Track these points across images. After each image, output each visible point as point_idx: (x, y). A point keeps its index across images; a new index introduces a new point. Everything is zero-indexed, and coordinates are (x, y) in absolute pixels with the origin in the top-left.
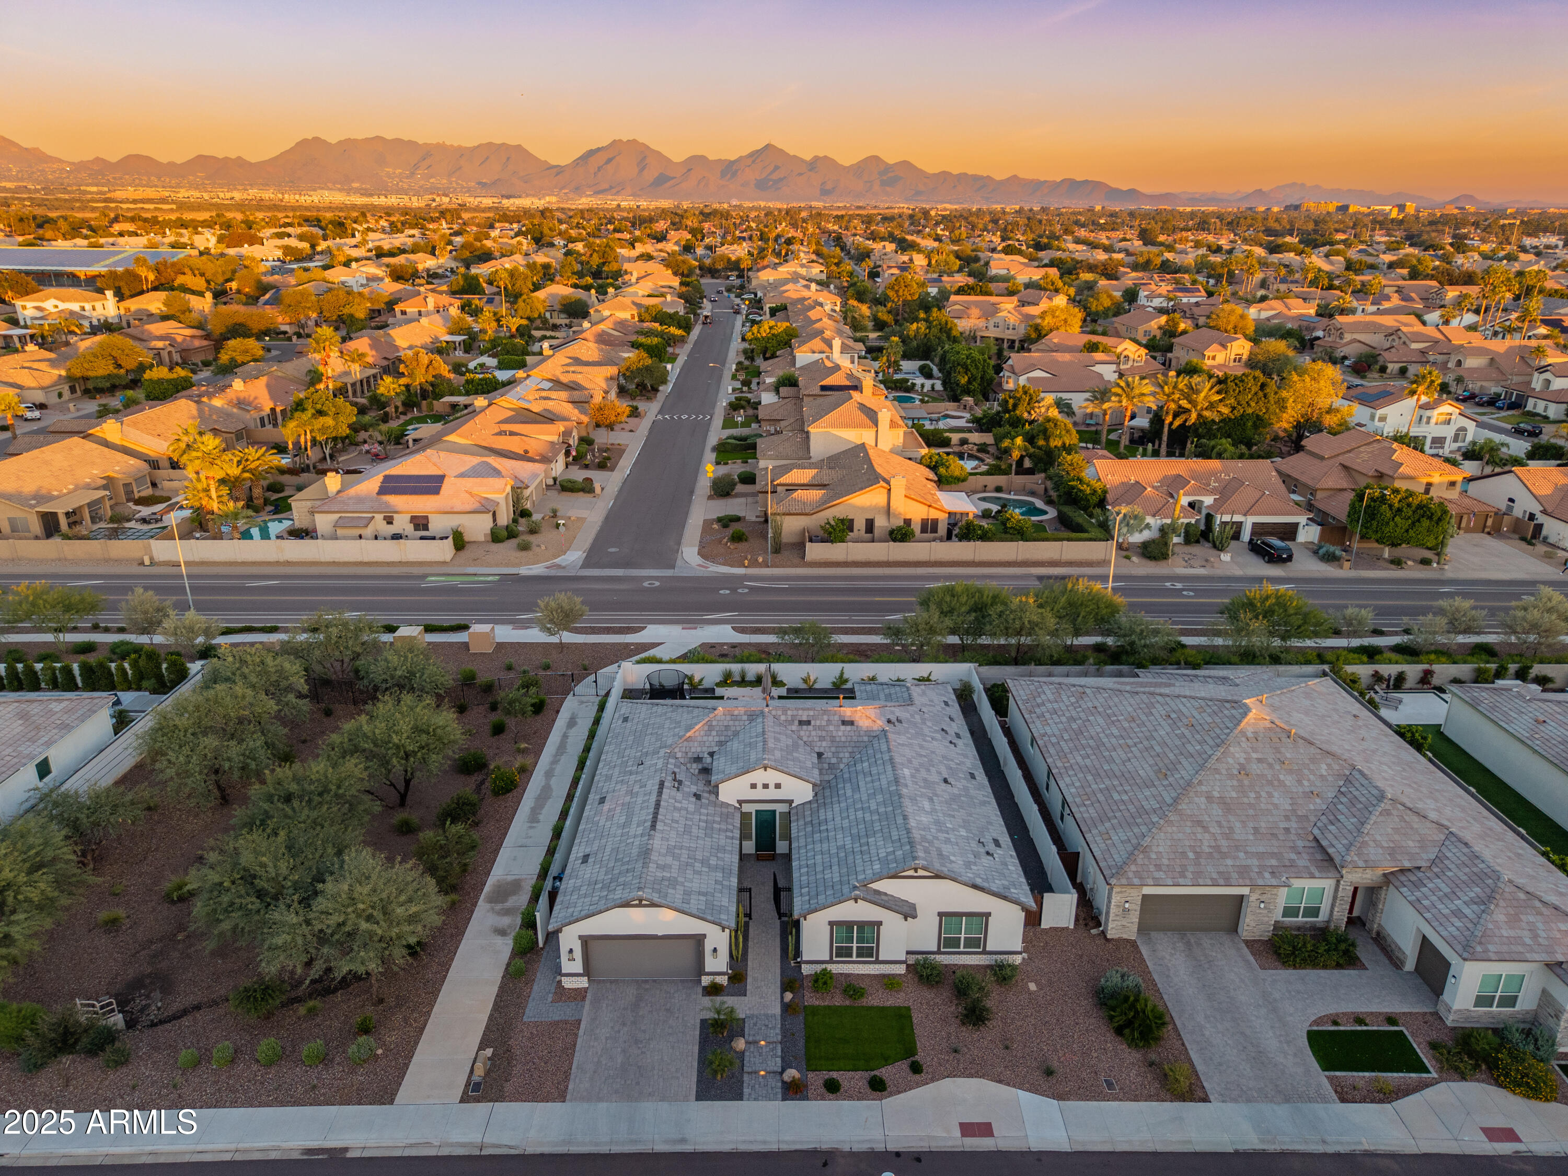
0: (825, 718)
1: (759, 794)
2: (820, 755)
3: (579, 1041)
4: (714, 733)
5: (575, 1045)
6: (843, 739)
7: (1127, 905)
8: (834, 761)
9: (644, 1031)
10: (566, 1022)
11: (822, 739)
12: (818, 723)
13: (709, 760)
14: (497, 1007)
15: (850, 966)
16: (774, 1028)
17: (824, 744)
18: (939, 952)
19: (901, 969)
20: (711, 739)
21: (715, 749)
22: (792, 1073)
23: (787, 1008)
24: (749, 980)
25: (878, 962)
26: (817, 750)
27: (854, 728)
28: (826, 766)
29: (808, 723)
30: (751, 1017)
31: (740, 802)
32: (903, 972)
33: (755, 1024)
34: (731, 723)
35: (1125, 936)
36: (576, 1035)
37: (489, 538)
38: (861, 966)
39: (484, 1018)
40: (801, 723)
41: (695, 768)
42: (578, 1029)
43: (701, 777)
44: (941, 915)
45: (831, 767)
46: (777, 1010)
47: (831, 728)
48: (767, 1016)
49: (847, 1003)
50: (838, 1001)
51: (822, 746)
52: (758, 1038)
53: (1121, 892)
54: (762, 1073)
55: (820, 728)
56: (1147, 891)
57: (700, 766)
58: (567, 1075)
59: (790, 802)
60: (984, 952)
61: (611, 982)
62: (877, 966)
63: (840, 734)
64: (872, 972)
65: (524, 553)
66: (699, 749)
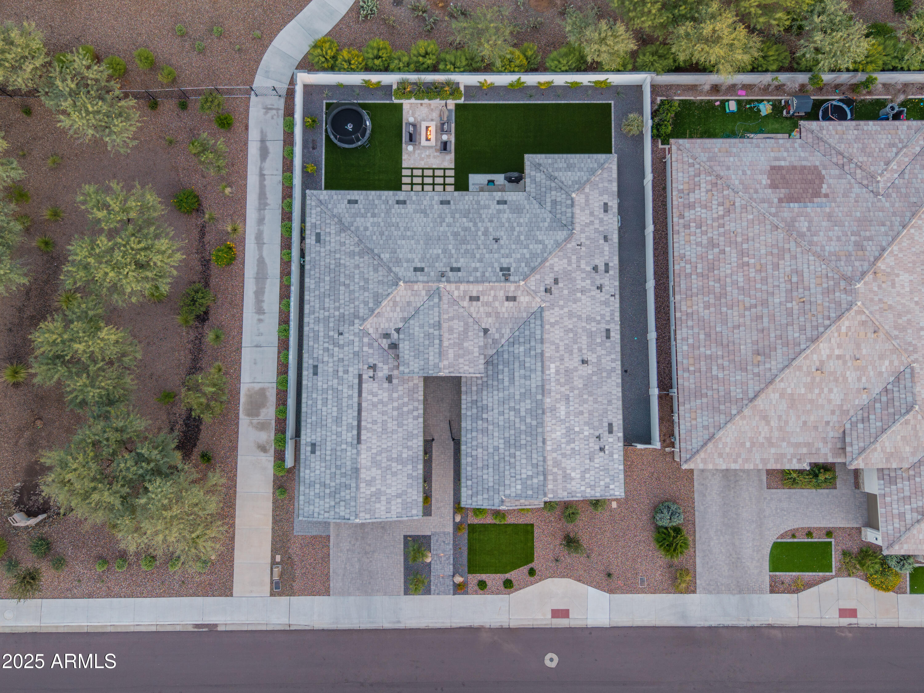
3: (331, 551)
4: (398, 309)
5: (329, 555)
9: (370, 545)
10: (321, 537)
13: (395, 335)
14: (275, 521)
16: (448, 544)
17: (490, 320)
20: (396, 315)
21: (400, 325)
22: (459, 579)
23: (457, 527)
24: (433, 499)
27: (516, 303)
28: (490, 341)
29: (477, 299)
30: (434, 534)
33: (437, 541)
34: (412, 299)
36: (328, 546)
39: (269, 530)
40: (472, 299)
41: (385, 343)
42: (329, 542)
43: (390, 351)
45: (495, 341)
46: (450, 529)
47: (497, 304)
48: (444, 533)
49: (495, 521)
50: (488, 520)
52: (439, 552)
55: (487, 304)
57: (389, 341)
58: (328, 576)
63: (504, 310)
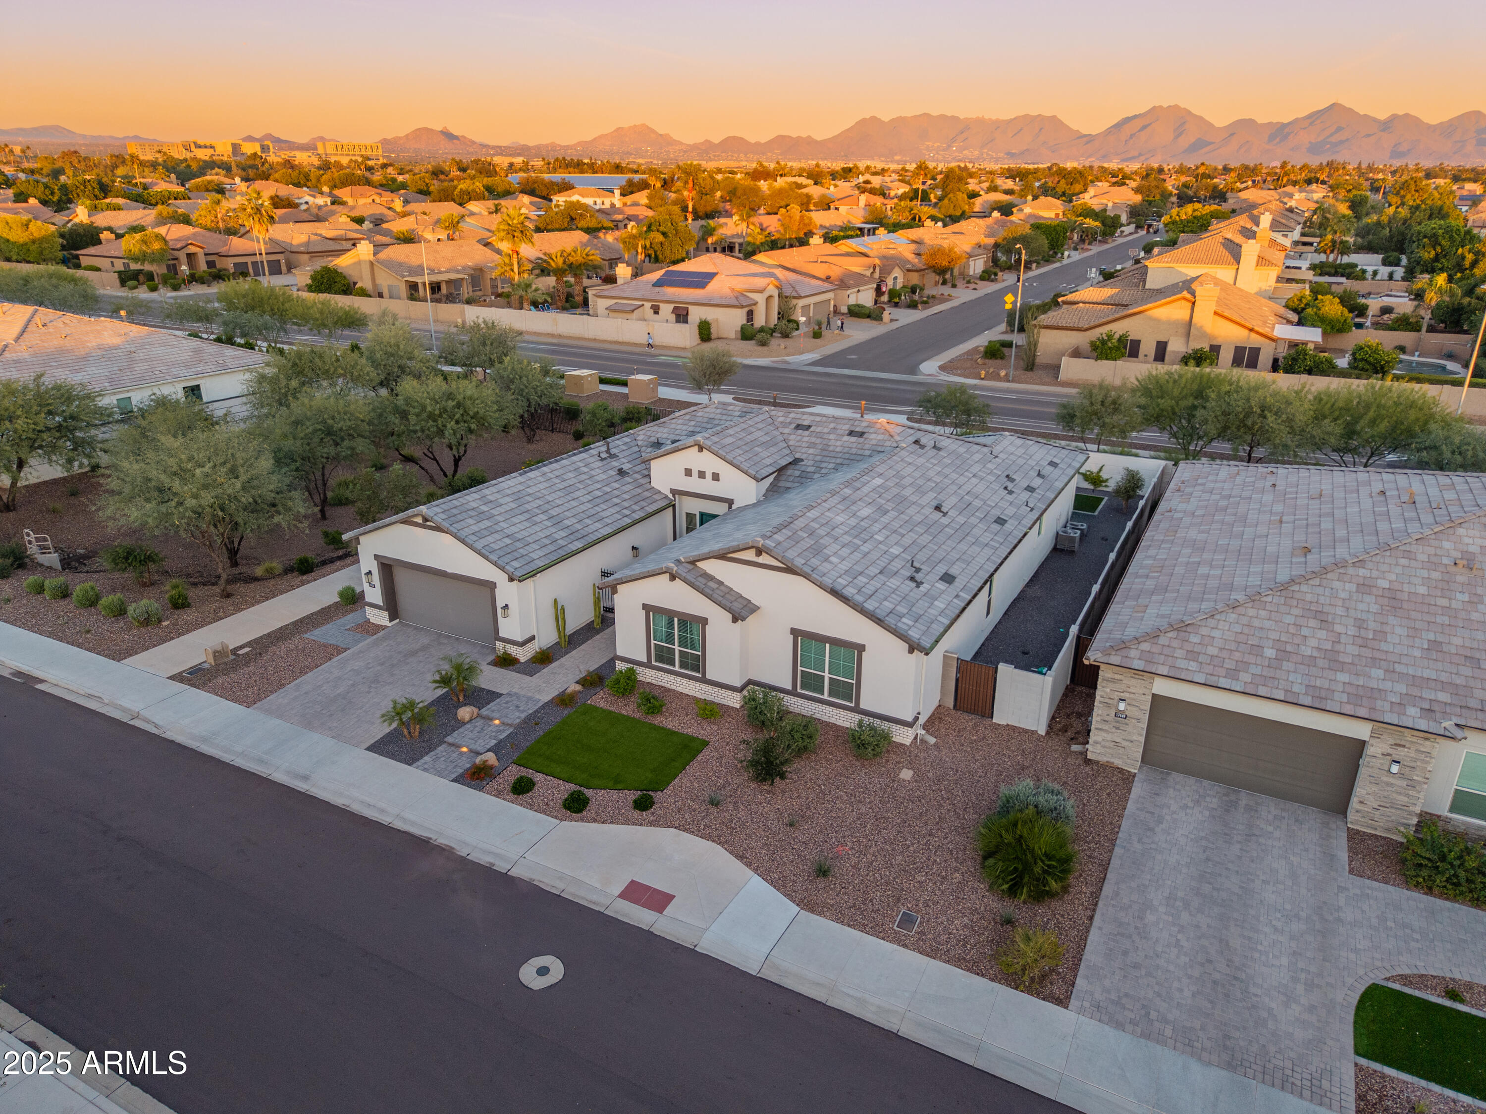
0: (832, 426)
1: (694, 485)
2: (797, 461)
3: (326, 665)
4: (695, 424)
5: (318, 667)
6: (839, 449)
7: (1122, 706)
8: (812, 469)
9: (393, 675)
10: (334, 647)
11: (812, 445)
12: (819, 429)
14: (300, 621)
15: (672, 677)
16: (525, 711)
17: (811, 451)
18: (793, 693)
19: (734, 700)
20: (685, 428)
22: (491, 758)
23: (560, 699)
24: (555, 664)
25: (704, 680)
27: (861, 440)
28: (798, 473)
29: (807, 428)
30: (513, 695)
31: (674, 492)
32: (738, 706)
34: (718, 416)
35: (1118, 762)
36: (330, 659)
37: (739, 336)
38: (684, 681)
39: (279, 625)
40: (798, 427)
44: (796, 632)
46: (547, 697)
47: (832, 436)
48: (530, 699)
50: (629, 709)
51: (807, 453)
52: (495, 715)
53: (1113, 681)
54: (465, 749)
55: (819, 435)
56: (1163, 688)
58: (280, 687)
59: (730, 502)
60: (857, 710)
61: (416, 628)
62: (704, 687)
63: (840, 443)
64: (698, 695)
65: (758, 349)
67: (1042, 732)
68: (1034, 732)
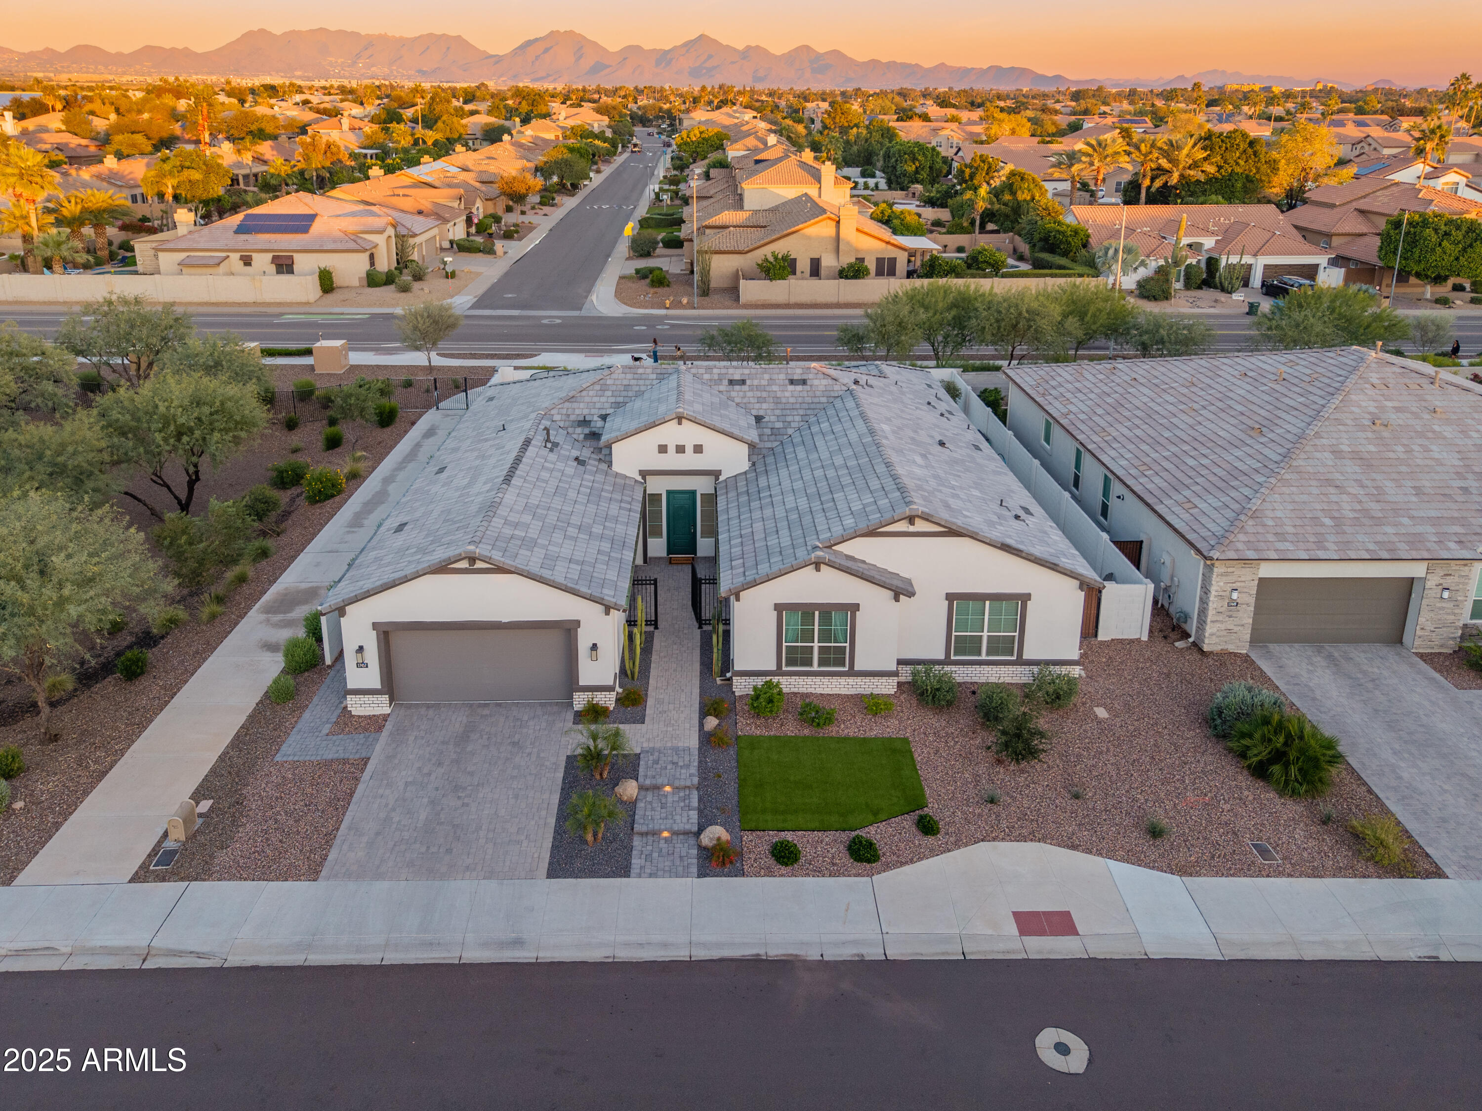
0: (767, 376)
1: (672, 461)
2: (758, 419)
3: (361, 788)
4: (609, 393)
5: (351, 795)
6: (792, 400)
7: (1235, 595)
8: (779, 425)
9: (471, 774)
10: (345, 761)
11: (761, 400)
12: (756, 382)
13: (600, 423)
14: (238, 742)
15: (809, 680)
16: (688, 766)
17: (765, 406)
18: (947, 661)
19: (887, 687)
20: (603, 399)
21: (609, 411)
22: (716, 833)
23: (708, 740)
24: (650, 702)
25: (852, 673)
26: (754, 412)
27: (807, 388)
28: (768, 431)
29: (743, 382)
30: (651, 751)
31: (644, 474)
32: (892, 692)
33: (656, 762)
34: (633, 382)
35: (1231, 647)
36: (357, 780)
37: (365, 283)
38: (826, 680)
39: (211, 758)
40: (731, 382)
41: (580, 432)
42: (363, 771)
43: (588, 444)
44: (951, 597)
45: (775, 432)
46: (693, 742)
47: (775, 388)
48: (676, 750)
49: (806, 732)
50: (791, 729)
51: (763, 409)
52: (659, 781)
53: (1226, 574)
54: (666, 834)
55: (758, 388)
56: (1268, 571)
57: (587, 431)
58: (329, 839)
59: (716, 474)
60: (1021, 662)
61: (428, 707)
62: (851, 680)
63: (787, 394)
64: (844, 691)
65: (403, 295)
66: (586, 412)
67: (1145, 638)
68: (1138, 640)
